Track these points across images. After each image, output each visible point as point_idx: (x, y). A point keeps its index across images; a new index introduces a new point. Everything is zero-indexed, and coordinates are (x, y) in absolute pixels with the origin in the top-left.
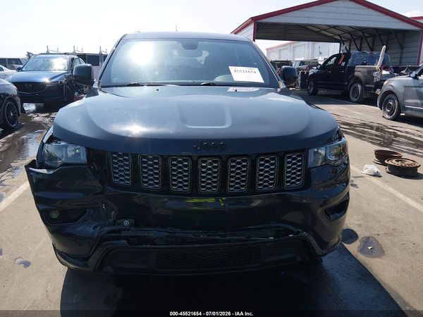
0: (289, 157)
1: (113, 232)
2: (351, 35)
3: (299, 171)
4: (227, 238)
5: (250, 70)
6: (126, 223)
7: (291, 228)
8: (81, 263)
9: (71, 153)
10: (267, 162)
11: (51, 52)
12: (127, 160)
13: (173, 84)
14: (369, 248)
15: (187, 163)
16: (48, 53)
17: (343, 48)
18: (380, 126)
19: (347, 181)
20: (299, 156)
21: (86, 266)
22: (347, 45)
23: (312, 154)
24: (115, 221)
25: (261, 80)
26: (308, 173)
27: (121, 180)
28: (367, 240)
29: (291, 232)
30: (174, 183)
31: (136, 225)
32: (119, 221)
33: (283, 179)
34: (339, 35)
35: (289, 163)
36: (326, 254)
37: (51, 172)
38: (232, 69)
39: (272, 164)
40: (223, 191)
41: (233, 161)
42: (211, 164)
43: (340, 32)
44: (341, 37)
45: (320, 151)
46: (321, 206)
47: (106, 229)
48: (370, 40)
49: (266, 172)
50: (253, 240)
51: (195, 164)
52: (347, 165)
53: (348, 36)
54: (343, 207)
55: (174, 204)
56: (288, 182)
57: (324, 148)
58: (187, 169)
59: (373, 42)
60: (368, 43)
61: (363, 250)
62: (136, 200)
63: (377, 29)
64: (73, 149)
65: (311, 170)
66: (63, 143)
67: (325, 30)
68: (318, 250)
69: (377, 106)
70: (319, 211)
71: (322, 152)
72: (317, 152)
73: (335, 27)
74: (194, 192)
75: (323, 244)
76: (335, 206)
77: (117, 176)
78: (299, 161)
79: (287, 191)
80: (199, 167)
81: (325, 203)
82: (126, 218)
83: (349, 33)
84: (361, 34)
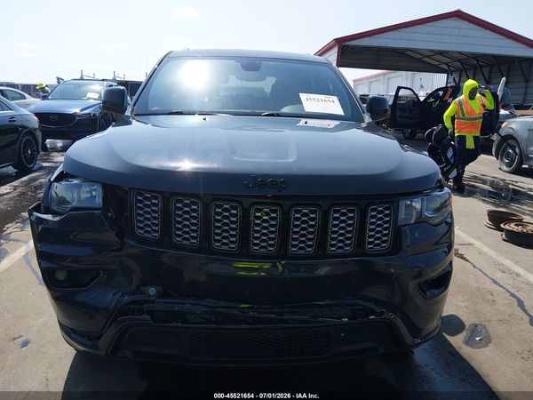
0: (373, 210)
1: (133, 302)
2: (462, 64)
3: (386, 229)
4: (286, 317)
5: (327, 99)
6: (152, 291)
7: (372, 306)
8: (89, 343)
9: (85, 195)
10: (343, 214)
11: (85, 78)
12: (156, 205)
13: (226, 113)
14: (478, 339)
15: (235, 212)
16: (82, 79)
17: (451, 79)
18: (496, 180)
19: (450, 246)
20: (386, 209)
21: (97, 348)
22: (456, 76)
23: (404, 208)
24: (138, 288)
25: (340, 112)
26: (398, 232)
27: (146, 232)
28: (475, 329)
29: (373, 312)
30: (217, 238)
31: (164, 294)
32: (142, 288)
33: (364, 240)
34: (446, 64)
35: (373, 217)
36: (419, 344)
37: (57, 219)
38: (303, 96)
39: (350, 218)
40: (282, 252)
41: (297, 212)
42: (267, 214)
43: (448, 60)
44: (449, 66)
45: (414, 204)
46: (415, 278)
47: (126, 298)
48: (486, 70)
49: (342, 228)
50: (319, 322)
51: (246, 213)
52: (450, 226)
53: (458, 64)
54: (443, 280)
55: (215, 268)
56: (370, 243)
57: (419, 200)
58: (235, 219)
59: (490, 73)
60: (483, 75)
61: (469, 342)
62: (165, 259)
63: (494, 57)
64: (88, 190)
65: (403, 228)
66: (75, 181)
67: (428, 57)
68: (408, 339)
69: (492, 155)
70: (412, 286)
71: (417, 205)
72: (411, 206)
73: (441, 53)
74: (244, 252)
75: (416, 331)
76: (432, 279)
77: (142, 225)
78: (386, 216)
79: (368, 255)
80: (252, 218)
81: (420, 274)
82: (152, 285)
83: (459, 61)
84: (475, 62)
